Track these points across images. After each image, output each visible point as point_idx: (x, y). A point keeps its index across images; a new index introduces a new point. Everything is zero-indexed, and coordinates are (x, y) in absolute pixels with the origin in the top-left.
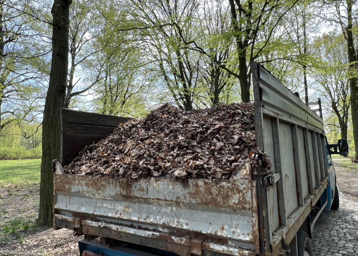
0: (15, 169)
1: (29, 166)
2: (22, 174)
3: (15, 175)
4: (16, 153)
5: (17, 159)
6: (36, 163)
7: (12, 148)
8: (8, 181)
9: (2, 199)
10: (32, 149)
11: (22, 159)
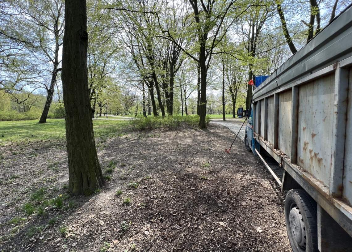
0: (11, 128)
1: (25, 126)
2: (20, 133)
3: (13, 134)
4: (9, 116)
5: (11, 120)
6: (30, 123)
7: (4, 112)
8: (6, 139)
9: (6, 159)
10: (24, 113)
11: (15, 120)
